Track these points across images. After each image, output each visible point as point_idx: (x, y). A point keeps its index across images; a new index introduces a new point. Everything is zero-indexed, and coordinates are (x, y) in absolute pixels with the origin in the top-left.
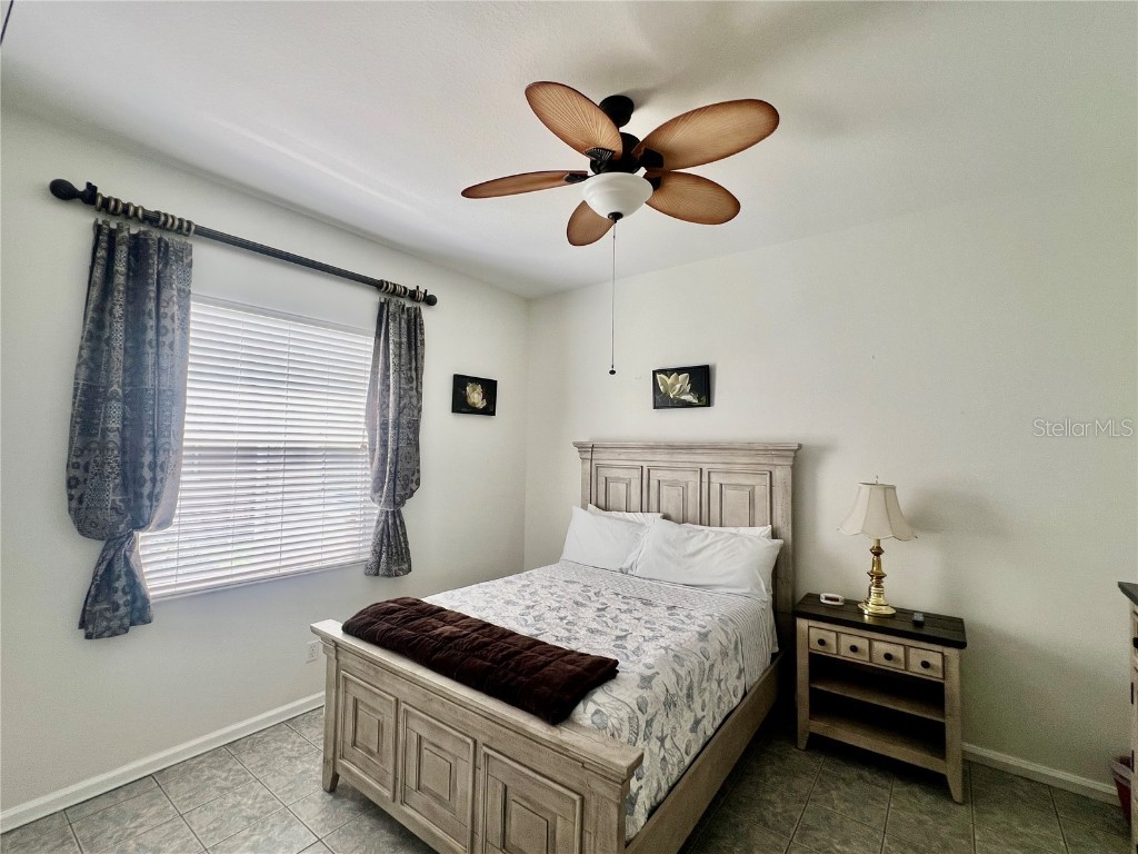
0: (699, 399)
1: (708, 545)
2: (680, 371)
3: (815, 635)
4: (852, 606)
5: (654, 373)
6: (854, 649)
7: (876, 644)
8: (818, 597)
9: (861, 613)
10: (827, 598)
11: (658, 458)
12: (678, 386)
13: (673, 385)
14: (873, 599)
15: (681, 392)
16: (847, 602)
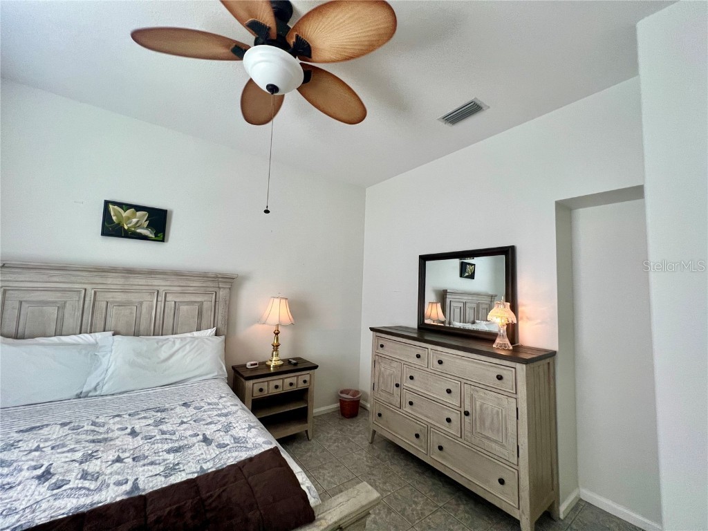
0: (156, 235)
1: (179, 349)
2: (138, 208)
3: (257, 387)
4: (264, 365)
5: (107, 203)
6: (277, 387)
7: (286, 380)
8: (245, 365)
9: (269, 367)
10: (252, 365)
11: (110, 281)
12: (135, 220)
13: (129, 218)
14: (274, 358)
15: (137, 225)
16: (260, 364)
